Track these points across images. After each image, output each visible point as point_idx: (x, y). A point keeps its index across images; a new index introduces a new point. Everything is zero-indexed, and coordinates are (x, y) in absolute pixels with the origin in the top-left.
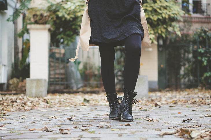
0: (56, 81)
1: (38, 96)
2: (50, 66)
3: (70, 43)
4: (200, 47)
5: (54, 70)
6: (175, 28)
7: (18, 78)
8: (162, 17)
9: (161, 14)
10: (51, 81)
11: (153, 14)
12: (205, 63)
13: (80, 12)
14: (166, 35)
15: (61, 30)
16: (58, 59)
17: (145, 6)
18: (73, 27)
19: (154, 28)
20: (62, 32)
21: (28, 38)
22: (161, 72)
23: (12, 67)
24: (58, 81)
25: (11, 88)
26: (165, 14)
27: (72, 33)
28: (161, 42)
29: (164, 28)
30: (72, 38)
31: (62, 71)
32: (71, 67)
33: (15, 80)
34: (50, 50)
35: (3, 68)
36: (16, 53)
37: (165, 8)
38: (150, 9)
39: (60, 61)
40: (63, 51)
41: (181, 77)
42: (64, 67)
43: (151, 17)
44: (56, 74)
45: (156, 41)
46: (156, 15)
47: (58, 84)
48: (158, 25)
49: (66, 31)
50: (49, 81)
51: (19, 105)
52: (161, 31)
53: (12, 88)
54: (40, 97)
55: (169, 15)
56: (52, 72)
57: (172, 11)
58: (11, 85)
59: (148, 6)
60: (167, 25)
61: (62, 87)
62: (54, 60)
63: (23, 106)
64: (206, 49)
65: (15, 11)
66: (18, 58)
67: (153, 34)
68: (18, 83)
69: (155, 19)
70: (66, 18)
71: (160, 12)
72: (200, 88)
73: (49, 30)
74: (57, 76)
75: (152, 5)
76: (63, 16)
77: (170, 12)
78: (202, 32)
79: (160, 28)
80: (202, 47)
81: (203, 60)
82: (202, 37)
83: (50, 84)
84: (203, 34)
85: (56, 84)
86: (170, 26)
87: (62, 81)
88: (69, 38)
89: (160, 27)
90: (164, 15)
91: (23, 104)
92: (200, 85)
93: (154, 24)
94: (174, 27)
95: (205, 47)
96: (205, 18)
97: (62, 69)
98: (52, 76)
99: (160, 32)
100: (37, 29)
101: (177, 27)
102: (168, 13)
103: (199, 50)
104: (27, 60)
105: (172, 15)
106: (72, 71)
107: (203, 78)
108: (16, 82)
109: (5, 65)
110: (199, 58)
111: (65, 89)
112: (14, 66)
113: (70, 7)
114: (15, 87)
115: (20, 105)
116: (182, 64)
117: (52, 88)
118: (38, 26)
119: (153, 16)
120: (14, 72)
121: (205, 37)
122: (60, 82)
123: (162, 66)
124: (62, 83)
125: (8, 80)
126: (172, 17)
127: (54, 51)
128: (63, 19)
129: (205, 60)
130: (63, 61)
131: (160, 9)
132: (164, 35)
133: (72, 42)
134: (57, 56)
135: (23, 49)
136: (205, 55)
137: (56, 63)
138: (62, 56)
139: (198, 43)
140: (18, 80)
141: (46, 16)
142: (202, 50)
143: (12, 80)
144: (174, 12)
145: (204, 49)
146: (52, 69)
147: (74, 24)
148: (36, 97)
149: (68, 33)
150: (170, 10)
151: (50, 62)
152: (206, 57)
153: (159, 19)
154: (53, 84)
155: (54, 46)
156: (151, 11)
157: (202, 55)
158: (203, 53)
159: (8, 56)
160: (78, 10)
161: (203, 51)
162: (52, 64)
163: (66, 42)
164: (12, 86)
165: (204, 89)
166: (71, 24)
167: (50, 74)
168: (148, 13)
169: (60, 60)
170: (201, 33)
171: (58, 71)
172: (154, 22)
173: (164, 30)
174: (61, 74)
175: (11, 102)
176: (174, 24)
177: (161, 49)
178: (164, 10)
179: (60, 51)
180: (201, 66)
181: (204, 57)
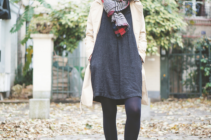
0: (59, 90)
1: (41, 117)
2: (53, 75)
3: (73, 50)
4: (203, 57)
5: (57, 79)
6: (178, 39)
7: (21, 84)
8: (165, 29)
9: (164, 26)
10: (54, 90)
11: (156, 27)
12: (207, 74)
13: (83, 22)
14: (168, 47)
15: (64, 36)
16: (60, 68)
17: (148, 18)
18: (76, 34)
19: (157, 40)
20: (65, 38)
21: (31, 44)
22: (163, 82)
23: (16, 73)
24: (61, 90)
25: (14, 94)
26: (168, 26)
27: (75, 40)
28: (164, 52)
29: (167, 40)
30: (75, 45)
31: (65, 80)
32: (74, 74)
33: (18, 86)
34: (53, 59)
35: (6, 76)
36: (19, 59)
37: (168, 20)
38: (153, 22)
39: (63, 70)
40: (66, 60)
41: (184, 83)
42: (67, 76)
43: (154, 30)
44: (59, 83)
45: (158, 53)
46: (159, 27)
47: (61, 93)
48: (161, 36)
49: (69, 38)
50: (52, 90)
51: (22, 132)
52: (164, 43)
53: (16, 94)
54: (43, 119)
55: (172, 28)
56: (55, 81)
57: (175, 23)
58: (14, 91)
59: (152, 18)
60: (170, 37)
61: (65, 96)
62: (57, 69)
63: (26, 133)
64: (209, 59)
65: (18, 16)
66: (21, 64)
67: (156, 46)
68: (21, 89)
69: (159, 32)
70: (69, 26)
71: (163, 24)
72: (202, 98)
73: (53, 39)
74: (60, 85)
75: (156, 17)
76: (67, 24)
77: (173, 24)
78: (205, 41)
79: (163, 40)
80: (205, 57)
81: (206, 70)
82: (205, 47)
83: (53, 92)
84: (206, 44)
85: (59, 93)
86: (173, 37)
87: (64, 90)
88: (72, 46)
89: (163, 38)
90: (167, 28)
91: (26, 131)
92: (202, 95)
93: (157, 36)
94: (176, 39)
95: (208, 57)
96: (208, 21)
97: (64, 78)
98: (55, 85)
99: (162, 44)
100: (40, 38)
101: (180, 39)
102: (171, 25)
103: (202, 60)
104: (30, 66)
105: (175, 28)
106: (75, 78)
107: (205, 88)
108: (19, 88)
109: (8, 74)
110: (202, 68)
111: (67, 98)
112: (17, 72)
113: (73, 17)
114: (18, 94)
115: (24, 132)
116: (184, 67)
117: (55, 97)
118: (41, 35)
119: (156, 28)
120: (17, 78)
121: (207, 47)
122: (63, 91)
123: (164, 75)
124: (65, 92)
125: (11, 87)
126: (174, 30)
127: (57, 60)
128: (67, 27)
129: (208, 70)
130: (66, 70)
131: (163, 22)
132: (166, 47)
133: (74, 48)
134: (60, 65)
135: (26, 55)
136: (208, 65)
137: (59, 72)
138: (65, 65)
139: (201, 53)
140: (21, 86)
141: (49, 26)
142: (204, 60)
143: (16, 86)
144: (177, 24)
145: (207, 59)
146: (54, 78)
147: (77, 31)
148: (39, 118)
149: (71, 40)
150: (173, 22)
151: (53, 71)
152: (209, 67)
153: (162, 32)
154: (56, 93)
155: (57, 54)
156: (154, 24)
157: (204, 64)
158: (206, 63)
159: (11, 62)
160: (82, 21)
161: (205, 62)
162: (55, 73)
163: (69, 49)
164: (15, 93)
165: (206, 99)
166: (74, 31)
167: (52, 83)
168: (151, 25)
169: (63, 68)
170: (203, 42)
171: (61, 80)
172: (157, 34)
173: (167, 42)
174: (65, 83)
175: (15, 127)
176: (176, 35)
177: (163, 58)
178: (167, 22)
179: (63, 60)
180: (203, 76)
181: (206, 67)
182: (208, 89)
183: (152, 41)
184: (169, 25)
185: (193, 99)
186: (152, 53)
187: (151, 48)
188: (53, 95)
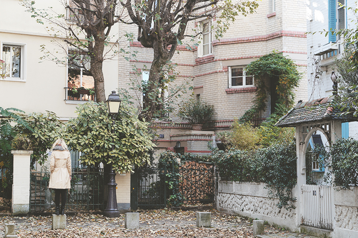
0: (37, 203)
2: (31, 189)
5: (35, 192)
8: (138, 150)
9: (137, 147)
10: (32, 203)
12: (171, 187)
16: (39, 182)
19: (131, 159)
24: (39, 203)
29: (140, 159)
31: (43, 194)
38: (128, 144)
39: (41, 184)
43: (130, 150)
44: (36, 196)
46: (134, 149)
47: (39, 206)
48: (135, 156)
55: (144, 149)
56: (33, 195)
59: (127, 140)
60: (141, 157)
62: (35, 183)
64: (172, 174)
67: (131, 165)
69: (133, 152)
71: (137, 146)
72: (166, 209)
74: (38, 198)
75: (131, 140)
77: (145, 146)
80: (169, 172)
81: (170, 183)
82: (170, 162)
83: (32, 205)
84: (170, 160)
85: (37, 206)
89: (136, 158)
90: (140, 150)
92: (167, 206)
93: (131, 156)
95: (172, 172)
98: (33, 199)
99: (136, 163)
100: (21, 154)
107: (169, 200)
110: (166, 182)
117: (33, 210)
118: (22, 152)
119: (131, 150)
123: (133, 189)
124: (43, 205)
127: (35, 175)
129: (172, 184)
130: (43, 184)
131: (137, 144)
132: (139, 165)
136: (172, 179)
137: (37, 186)
139: (166, 168)
146: (32, 191)
151: (31, 185)
152: (173, 181)
153: (136, 152)
154: (34, 206)
156: (130, 146)
157: (168, 179)
158: (170, 178)
161: (169, 176)
162: (33, 187)
165: (170, 210)
167: (30, 196)
168: (127, 147)
171: (38, 194)
172: (131, 154)
173: (139, 161)
174: (42, 196)
178: (140, 144)
179: (41, 175)
180: (168, 189)
181: (170, 181)
182: (172, 200)
183: (127, 161)
184: (142, 147)
185: (159, 210)
186: (127, 170)
187: (127, 166)
188: (32, 208)
